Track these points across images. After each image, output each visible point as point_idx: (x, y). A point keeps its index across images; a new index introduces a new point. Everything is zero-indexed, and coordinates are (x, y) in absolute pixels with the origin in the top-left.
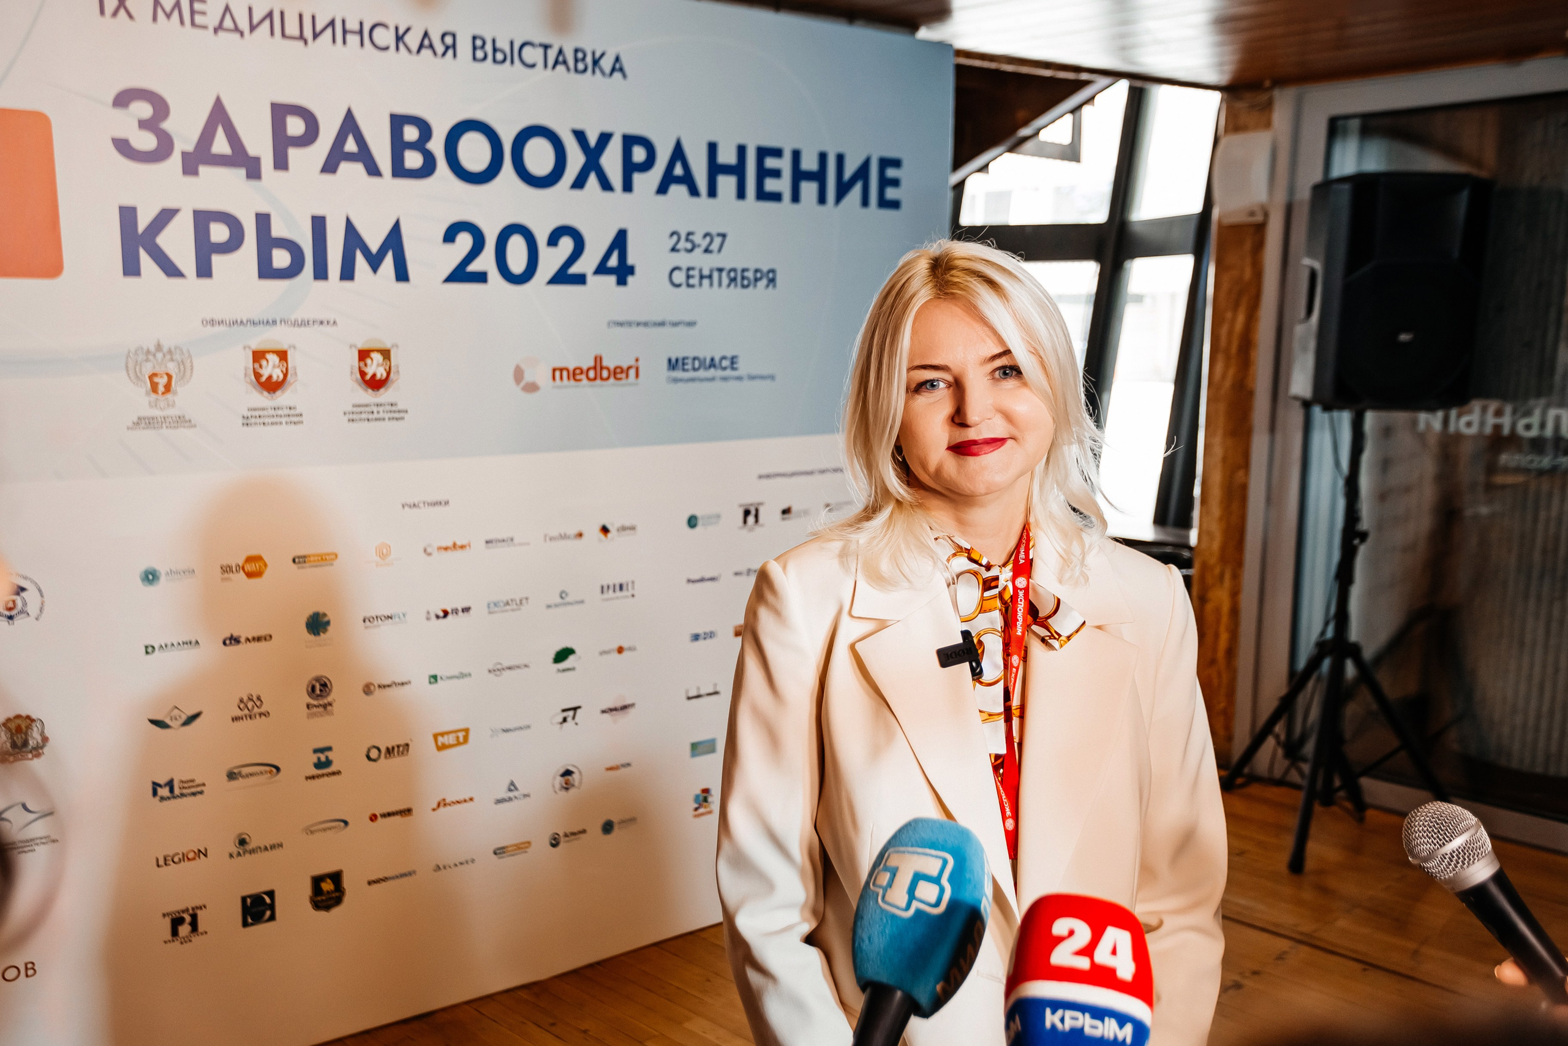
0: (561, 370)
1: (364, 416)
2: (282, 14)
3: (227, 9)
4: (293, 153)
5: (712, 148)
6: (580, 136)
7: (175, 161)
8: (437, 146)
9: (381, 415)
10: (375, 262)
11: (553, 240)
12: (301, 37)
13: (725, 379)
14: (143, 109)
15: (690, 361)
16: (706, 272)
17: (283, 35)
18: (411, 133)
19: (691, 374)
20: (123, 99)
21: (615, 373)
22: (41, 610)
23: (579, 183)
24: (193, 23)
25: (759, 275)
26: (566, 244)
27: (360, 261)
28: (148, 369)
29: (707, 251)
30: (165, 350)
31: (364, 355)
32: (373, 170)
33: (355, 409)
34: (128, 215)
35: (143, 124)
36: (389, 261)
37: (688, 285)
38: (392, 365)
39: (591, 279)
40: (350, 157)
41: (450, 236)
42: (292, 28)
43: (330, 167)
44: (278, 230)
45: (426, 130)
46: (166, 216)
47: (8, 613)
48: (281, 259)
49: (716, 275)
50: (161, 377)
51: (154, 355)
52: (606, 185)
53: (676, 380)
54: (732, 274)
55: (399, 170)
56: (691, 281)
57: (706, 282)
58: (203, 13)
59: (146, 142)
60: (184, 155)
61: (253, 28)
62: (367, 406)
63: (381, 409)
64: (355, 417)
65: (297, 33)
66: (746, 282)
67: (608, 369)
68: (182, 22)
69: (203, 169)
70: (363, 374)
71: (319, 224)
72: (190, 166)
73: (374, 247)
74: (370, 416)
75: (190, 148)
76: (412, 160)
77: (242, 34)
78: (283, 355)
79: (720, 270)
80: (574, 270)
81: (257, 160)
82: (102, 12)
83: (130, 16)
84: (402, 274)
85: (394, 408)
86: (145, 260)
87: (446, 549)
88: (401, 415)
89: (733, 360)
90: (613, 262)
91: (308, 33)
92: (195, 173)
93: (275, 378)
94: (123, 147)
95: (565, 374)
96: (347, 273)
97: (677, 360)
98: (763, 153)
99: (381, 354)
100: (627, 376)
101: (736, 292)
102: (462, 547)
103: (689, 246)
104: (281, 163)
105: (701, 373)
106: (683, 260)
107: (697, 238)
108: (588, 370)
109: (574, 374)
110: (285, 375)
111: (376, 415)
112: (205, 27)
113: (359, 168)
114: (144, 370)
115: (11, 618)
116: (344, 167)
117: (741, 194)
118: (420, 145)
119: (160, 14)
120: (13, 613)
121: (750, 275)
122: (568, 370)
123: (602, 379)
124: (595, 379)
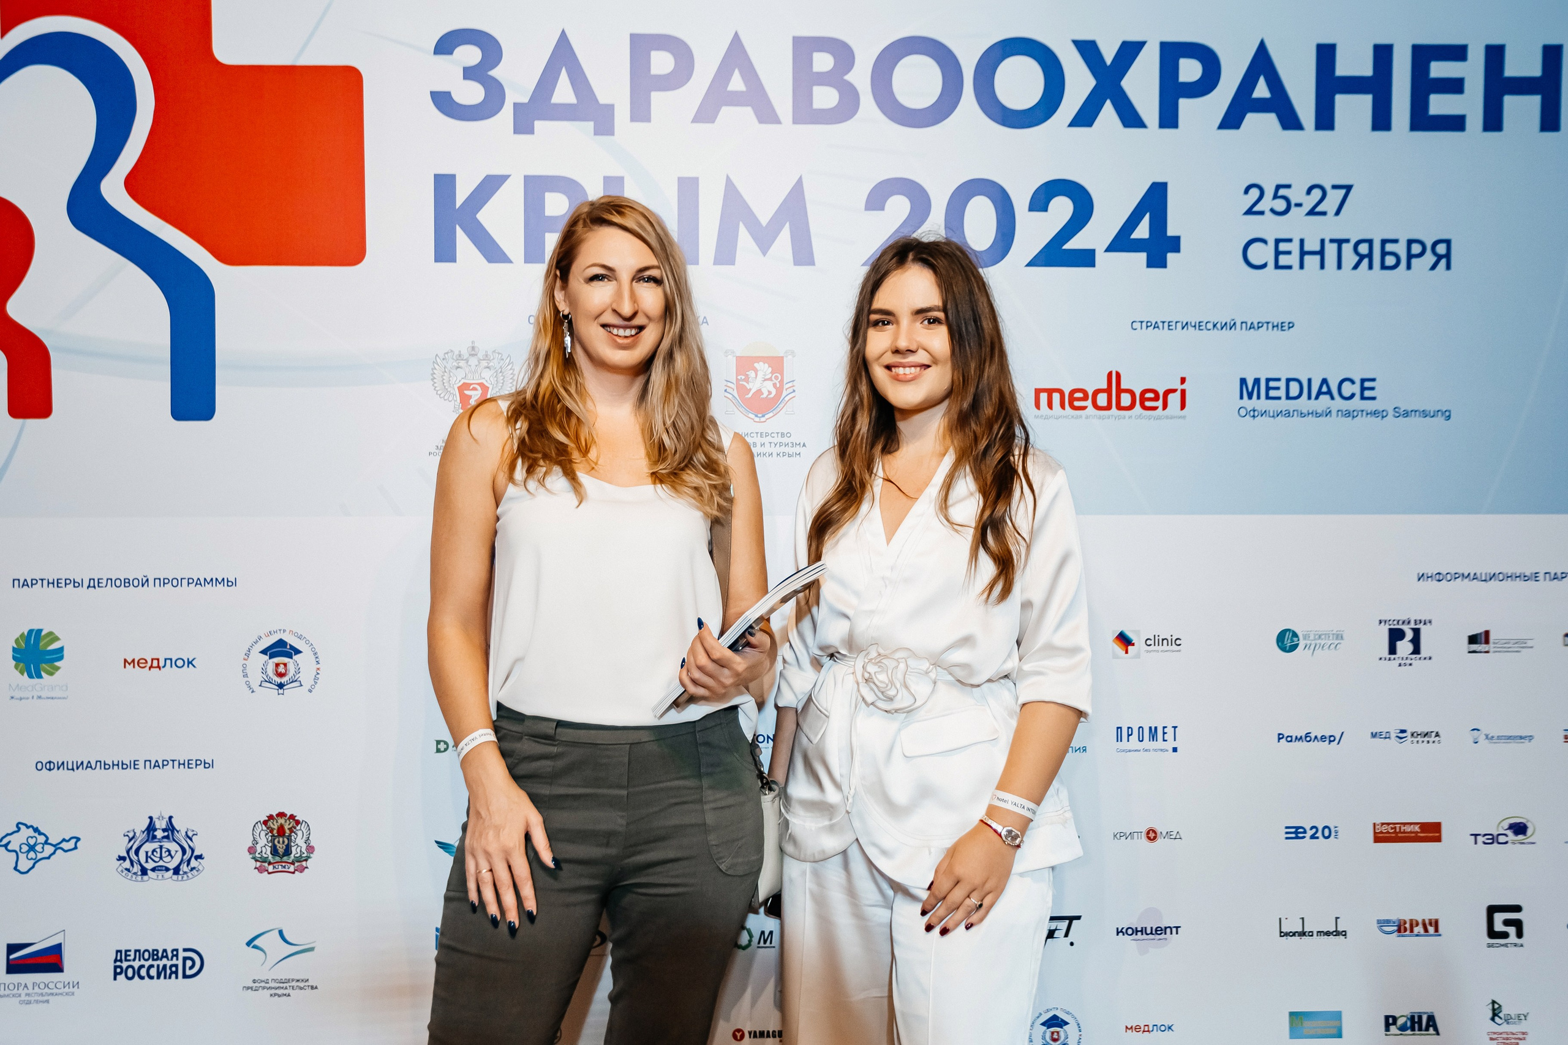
0: (1050, 392)
4: (657, 98)
5: (1326, 54)
6: (1088, 50)
7: (506, 115)
8: (860, 76)
10: (764, 239)
11: (1040, 201)
13: (1348, 414)
14: (470, 54)
15: (1282, 384)
16: (1312, 245)
18: (822, 62)
19: (1284, 404)
20: (446, 44)
21: (1143, 400)
22: (316, 679)
23: (1085, 117)
25: (1416, 249)
26: (1062, 208)
27: (744, 238)
28: (458, 378)
29: (1312, 212)
30: (480, 355)
31: (748, 365)
32: (767, 115)
34: (444, 184)
35: (469, 73)
36: (784, 238)
37: (1277, 266)
38: (785, 380)
39: (1101, 257)
40: (736, 99)
41: (876, 200)
43: (706, 113)
45: (844, 54)
46: (491, 185)
47: (278, 680)
49: (1331, 250)
50: (475, 389)
51: (467, 361)
52: (1130, 118)
53: (1254, 414)
54: (1364, 249)
55: (805, 113)
56: (1283, 260)
57: (1312, 261)
59: (471, 94)
60: (516, 106)
66: (1390, 261)
67: (1131, 392)
69: (540, 125)
70: (742, 391)
71: (688, 188)
72: (523, 124)
73: (764, 216)
75: (525, 97)
76: (825, 97)
79: (1340, 242)
80: (1076, 243)
81: (610, 108)
84: (803, 255)
85: (785, 440)
86: (463, 241)
88: (796, 449)
89: (1366, 385)
90: (1142, 231)
92: (530, 131)
94: (443, 101)
95: (1056, 397)
96: (725, 255)
97: (1257, 381)
98: (1423, 55)
99: (771, 365)
100: (1165, 406)
101: (1372, 278)
103: (1281, 205)
104: (640, 112)
105: (1303, 404)
106: (1269, 227)
107: (1296, 194)
108: (1097, 392)
109: (1072, 399)
113: (747, 113)
114: (452, 382)
115: (281, 686)
116: (726, 112)
117: (1381, 120)
118: (836, 78)
120: (284, 680)
121: (1401, 249)
122: (1061, 392)
123: (1119, 408)
124: (1109, 407)
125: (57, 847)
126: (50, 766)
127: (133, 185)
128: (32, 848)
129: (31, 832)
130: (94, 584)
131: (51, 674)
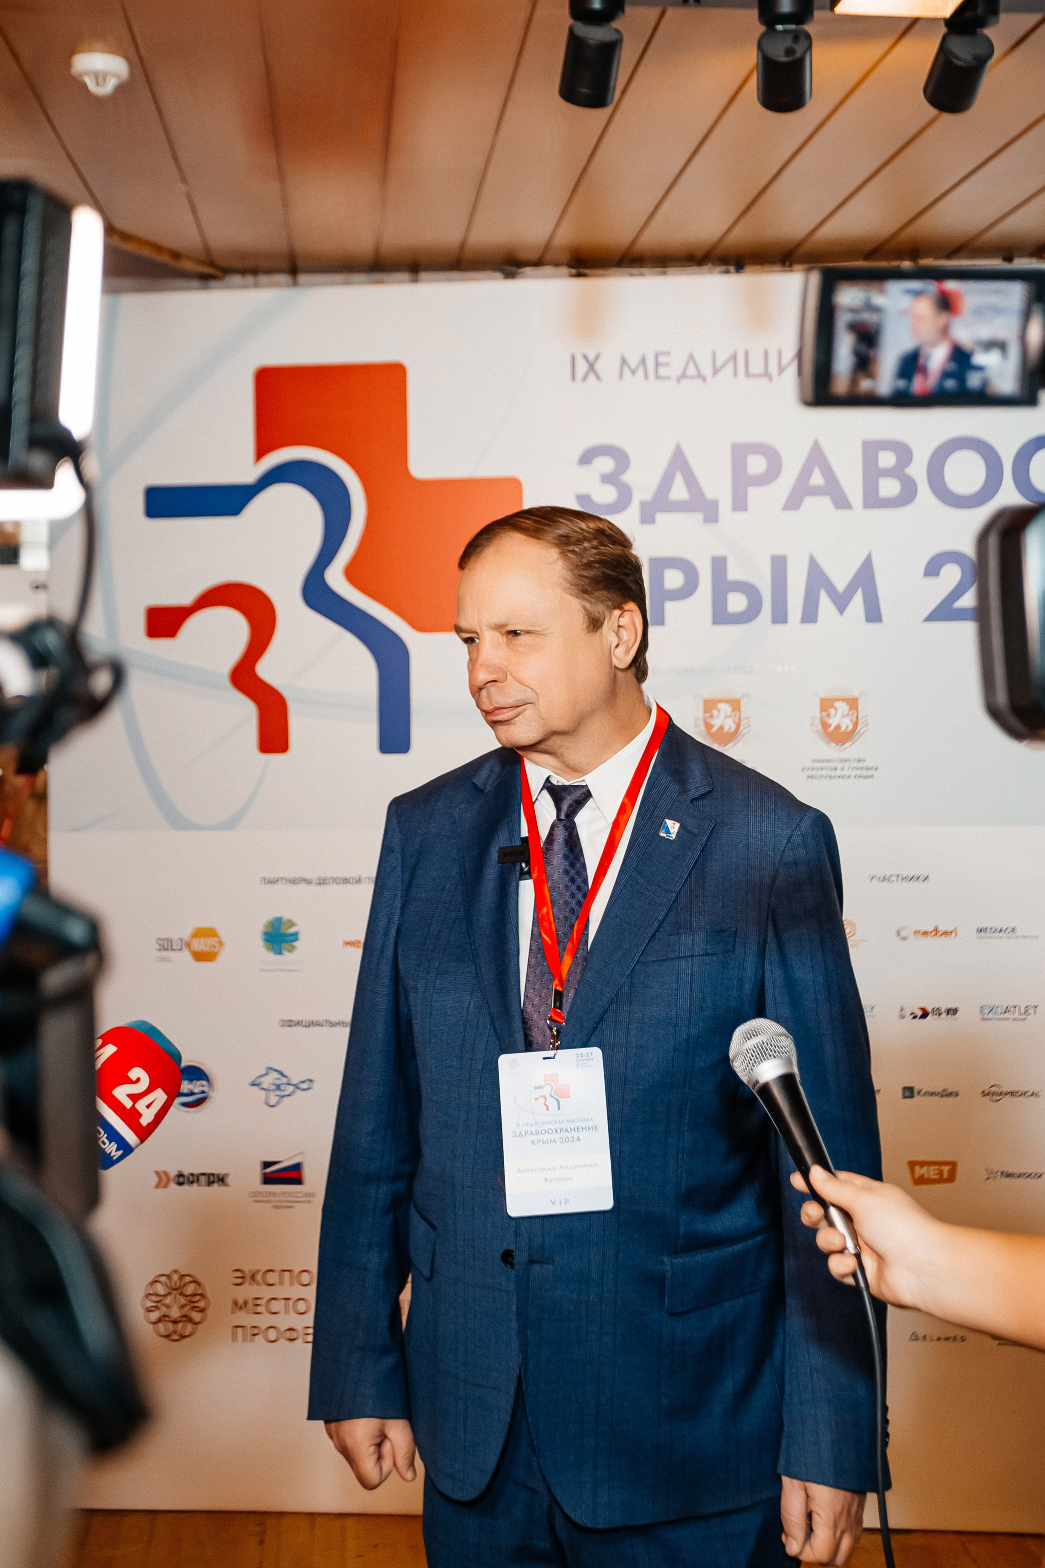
1: (824, 772)
2: (747, 354)
3: (691, 357)
4: (753, 493)
7: (635, 509)
8: (917, 470)
9: (846, 772)
10: (841, 602)
12: (767, 374)
14: (605, 464)
17: (748, 374)
18: (887, 459)
20: (586, 458)
24: (657, 376)
27: (825, 602)
31: (826, 704)
32: (841, 502)
33: (816, 765)
35: (606, 479)
36: (858, 601)
38: (860, 716)
40: (817, 491)
41: (933, 568)
42: (757, 366)
43: (793, 503)
44: (734, 574)
45: (904, 452)
48: (737, 603)
55: (872, 500)
58: (667, 365)
60: (644, 505)
61: (716, 371)
62: (829, 761)
63: (846, 765)
64: (814, 773)
65: (761, 370)
68: (646, 377)
69: (660, 517)
70: (825, 725)
71: (779, 565)
72: (649, 516)
73: (841, 585)
74: (833, 773)
75: (648, 496)
76: (889, 488)
77: (704, 379)
78: (735, 704)
81: (715, 504)
82: (574, 378)
83: (598, 377)
84: (873, 614)
85: (861, 765)
87: (925, 933)
88: (870, 773)
91: (773, 368)
92: (653, 521)
93: (726, 729)
96: (810, 615)
99: (848, 704)
102: (946, 933)
104: (740, 504)
110: (738, 726)
111: (839, 773)
112: (668, 378)
113: (825, 502)
116: (809, 502)
118: (898, 472)
119: (627, 372)
125: (296, 1086)
126: (290, 1024)
127: (351, 573)
128: (278, 1087)
129: (276, 1075)
130: (322, 882)
131: (290, 951)
